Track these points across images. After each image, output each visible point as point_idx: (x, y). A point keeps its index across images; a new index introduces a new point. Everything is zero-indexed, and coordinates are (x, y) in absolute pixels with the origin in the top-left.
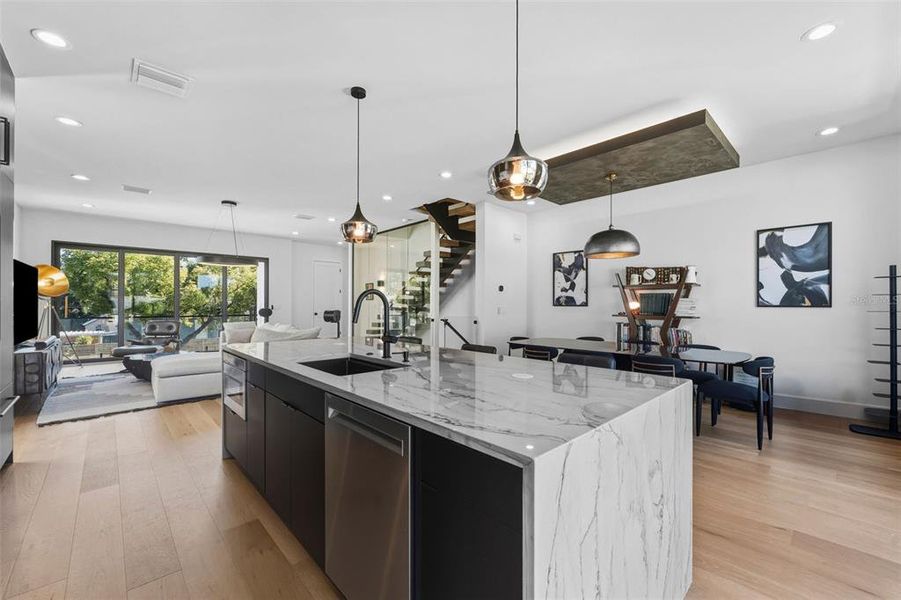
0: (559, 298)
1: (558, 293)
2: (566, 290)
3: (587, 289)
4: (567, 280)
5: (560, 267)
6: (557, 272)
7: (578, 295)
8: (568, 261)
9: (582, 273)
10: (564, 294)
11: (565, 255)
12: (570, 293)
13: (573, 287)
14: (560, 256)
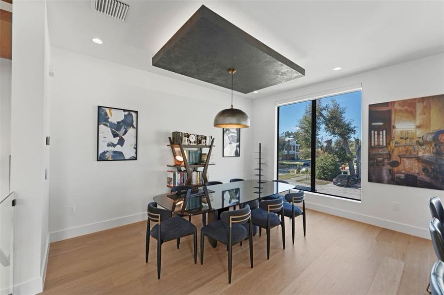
0: (105, 153)
1: (103, 148)
2: (114, 145)
3: (137, 144)
4: (115, 135)
5: (106, 120)
6: (101, 126)
7: (127, 150)
8: (116, 117)
9: (131, 131)
10: (111, 149)
11: (113, 111)
12: (118, 148)
13: (121, 142)
14: (107, 110)
